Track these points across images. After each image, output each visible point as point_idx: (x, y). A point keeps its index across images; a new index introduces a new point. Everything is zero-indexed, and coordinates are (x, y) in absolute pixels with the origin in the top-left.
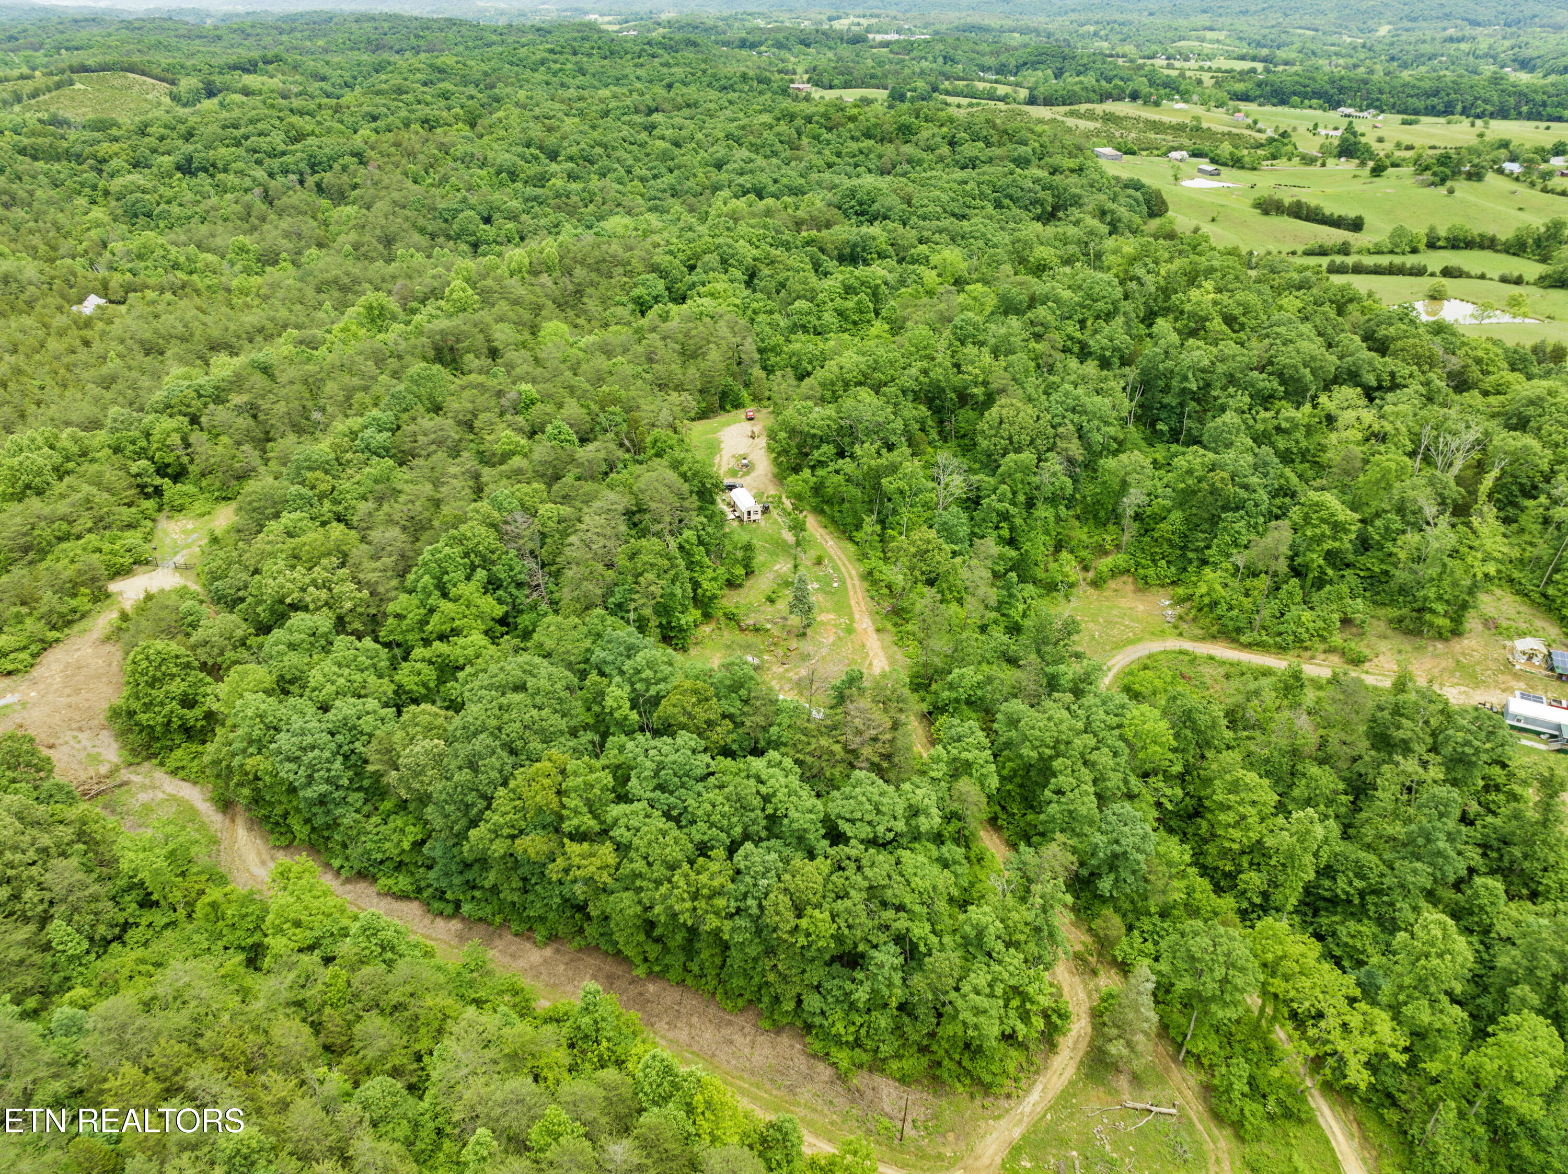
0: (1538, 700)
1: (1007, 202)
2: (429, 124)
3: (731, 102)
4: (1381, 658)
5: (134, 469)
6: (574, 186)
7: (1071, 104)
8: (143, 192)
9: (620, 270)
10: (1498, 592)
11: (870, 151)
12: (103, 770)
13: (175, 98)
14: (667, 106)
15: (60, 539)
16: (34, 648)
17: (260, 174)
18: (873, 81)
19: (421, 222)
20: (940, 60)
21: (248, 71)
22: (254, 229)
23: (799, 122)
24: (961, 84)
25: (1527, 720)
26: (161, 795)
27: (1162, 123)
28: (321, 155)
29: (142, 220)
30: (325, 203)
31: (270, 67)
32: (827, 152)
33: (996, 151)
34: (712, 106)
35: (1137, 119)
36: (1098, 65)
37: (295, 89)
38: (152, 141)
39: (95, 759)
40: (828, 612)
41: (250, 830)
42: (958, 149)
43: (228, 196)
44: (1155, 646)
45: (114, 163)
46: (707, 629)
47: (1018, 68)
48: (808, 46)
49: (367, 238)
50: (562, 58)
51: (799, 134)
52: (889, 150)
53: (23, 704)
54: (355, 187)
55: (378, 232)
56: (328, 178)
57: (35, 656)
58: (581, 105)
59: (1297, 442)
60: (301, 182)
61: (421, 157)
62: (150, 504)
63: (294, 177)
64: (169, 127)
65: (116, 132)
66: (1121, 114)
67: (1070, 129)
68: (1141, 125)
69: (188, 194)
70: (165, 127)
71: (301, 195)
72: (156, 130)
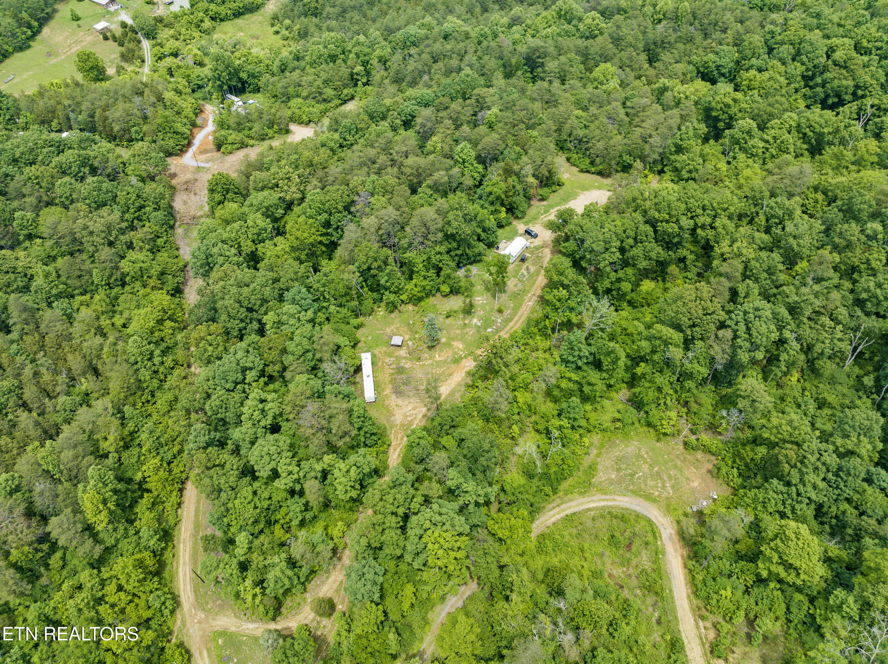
5: (355, 71)
12: (199, 214)
16: (238, 145)
39: (201, 208)
53: (208, 170)
57: (237, 149)
62: (347, 92)
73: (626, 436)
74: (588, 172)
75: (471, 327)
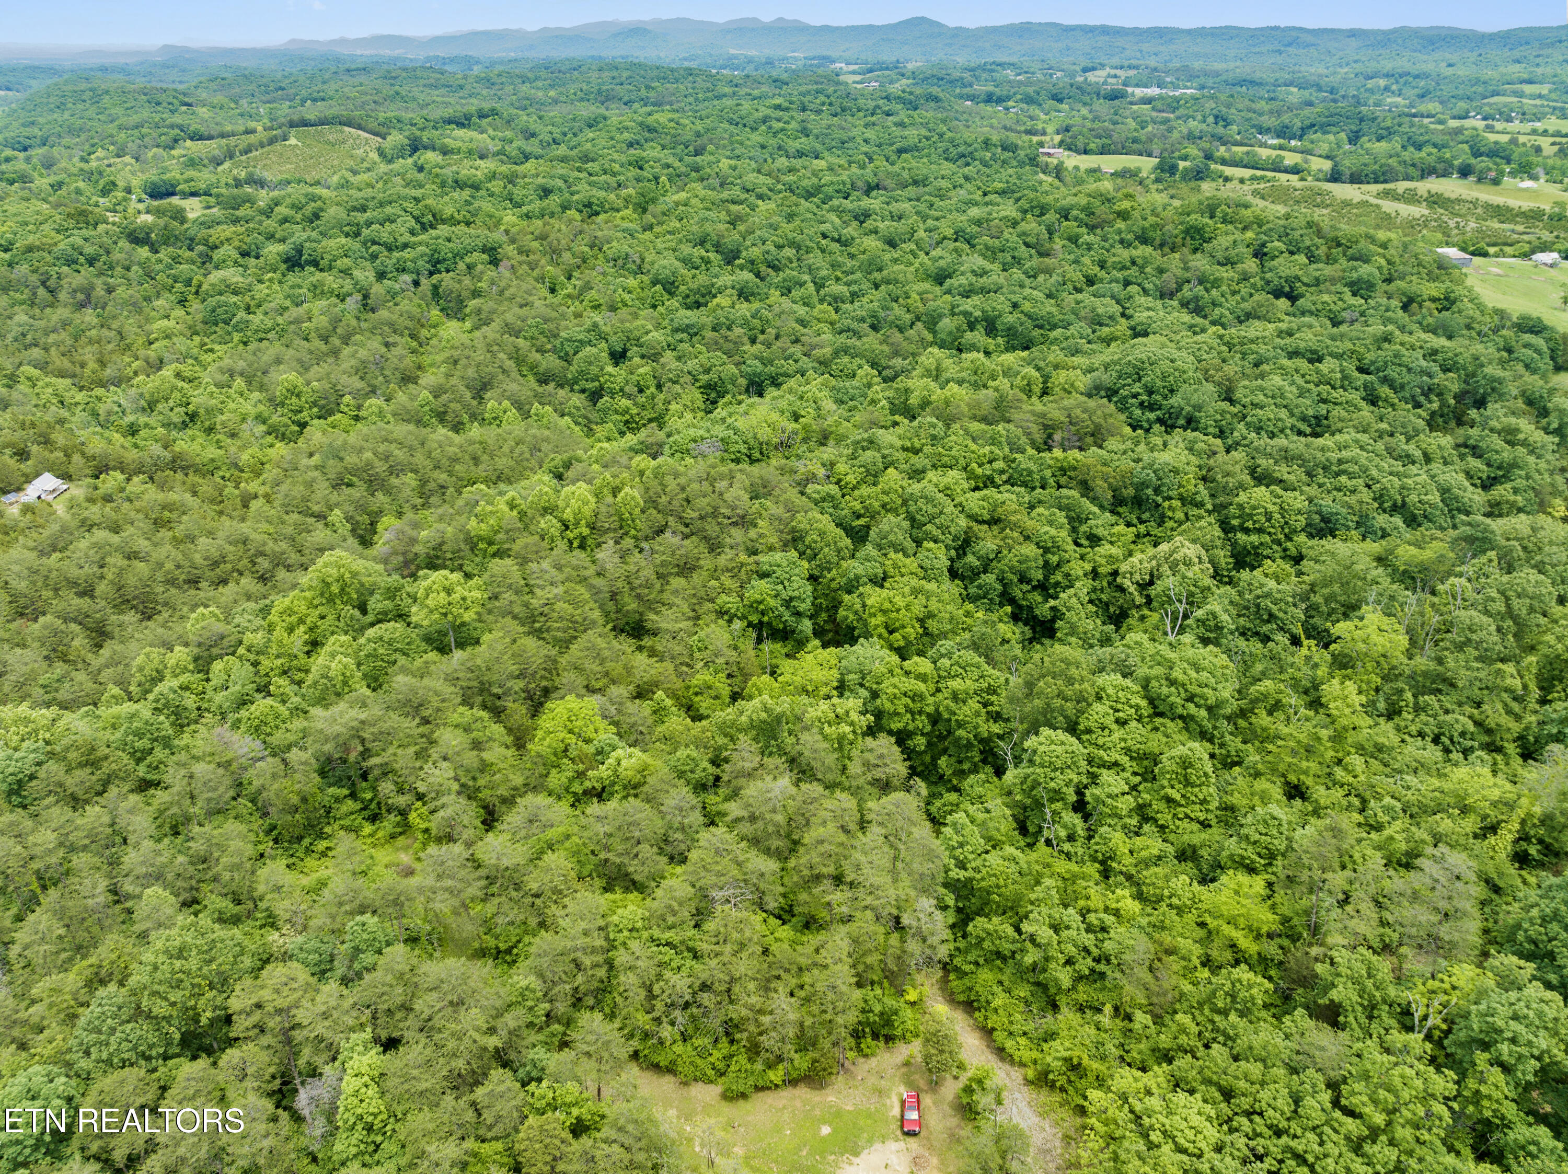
2: (590, 210)
3: (967, 178)
6: (744, 309)
7: (1385, 181)
8: (235, 293)
13: (381, 153)
14: (889, 183)
17: (365, 274)
18: (1135, 146)
20: (1211, 119)
21: (461, 125)
23: (1051, 217)
24: (1240, 150)
27: (1509, 209)
28: (446, 249)
30: (435, 314)
31: (484, 122)
32: (1087, 261)
34: (944, 184)
35: (1475, 203)
36: (1405, 128)
38: (270, 224)
43: (321, 303)
47: (1304, 131)
48: (1060, 101)
49: (456, 379)
50: (785, 116)
51: (1051, 234)
54: (476, 294)
55: (471, 371)
58: (791, 178)
61: (567, 256)
63: (407, 278)
64: (297, 207)
65: (240, 213)
66: (1453, 196)
67: (1388, 216)
68: (1479, 211)
69: (279, 299)
70: (293, 206)
71: (409, 304)
72: (282, 210)
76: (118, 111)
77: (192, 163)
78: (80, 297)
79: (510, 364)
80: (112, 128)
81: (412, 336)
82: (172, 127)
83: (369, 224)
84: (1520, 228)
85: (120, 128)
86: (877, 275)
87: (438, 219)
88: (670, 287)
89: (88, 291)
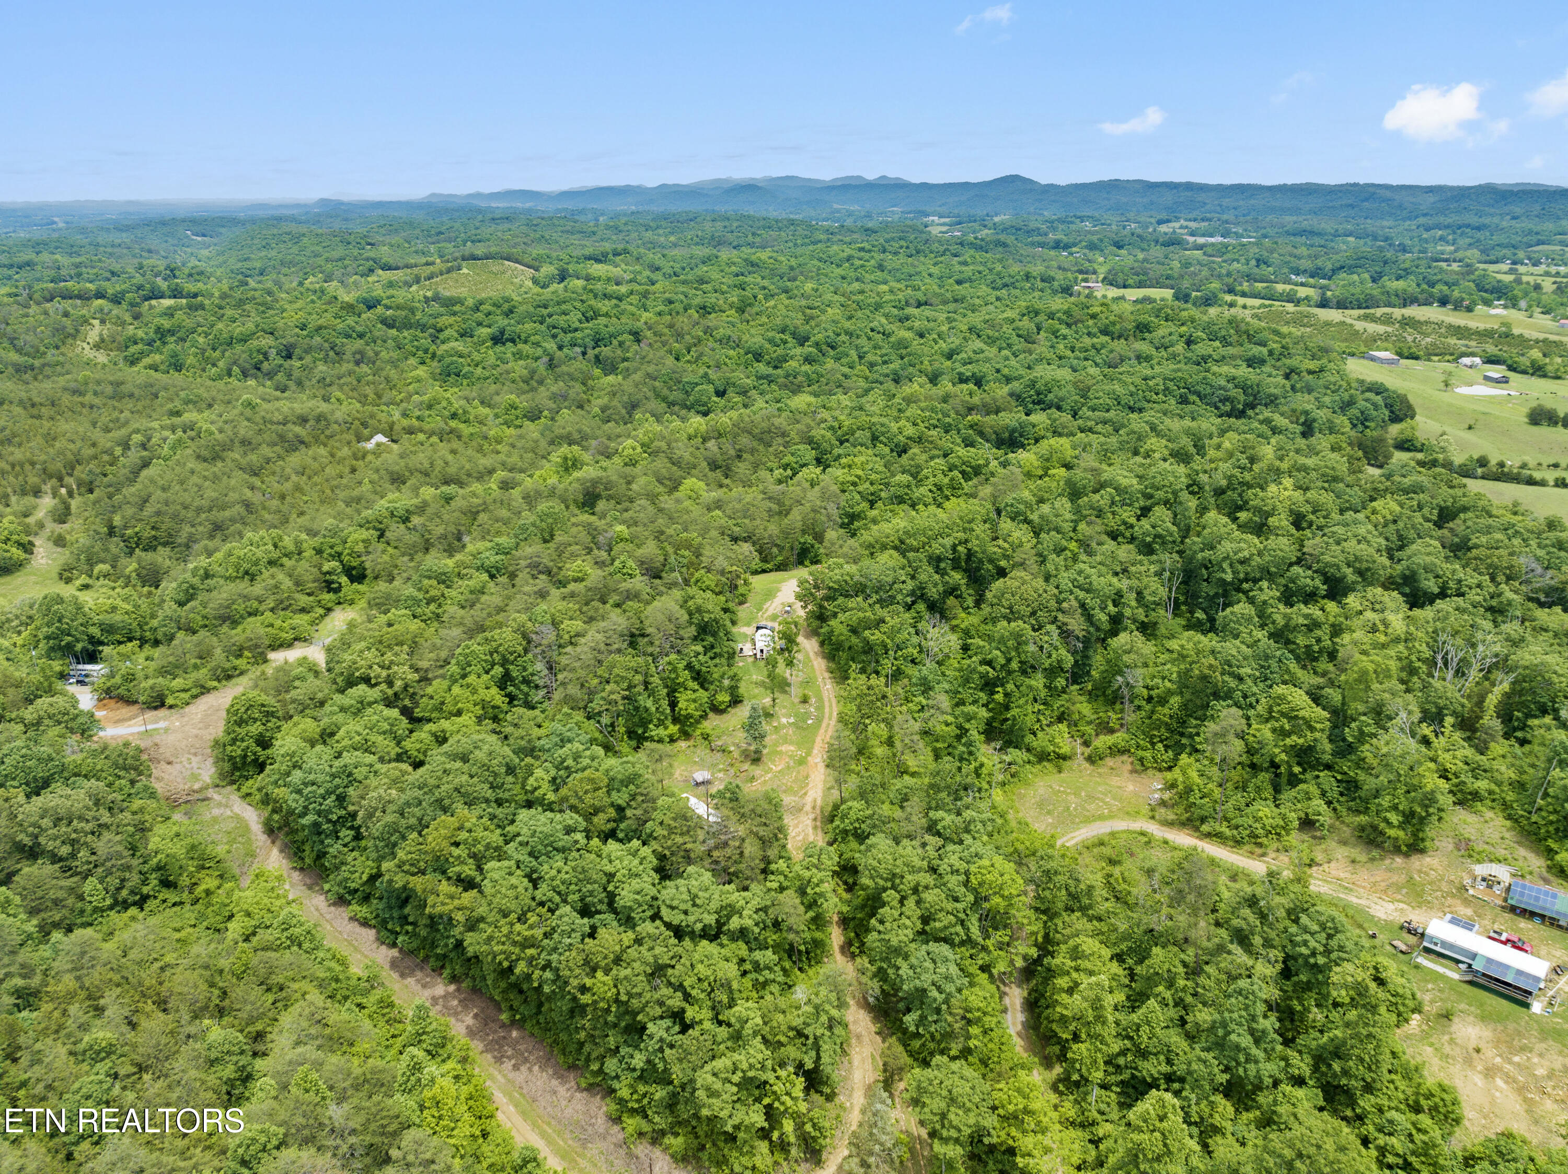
0: (1469, 926)
1: (1193, 398)
2: (704, 310)
3: (998, 299)
4: (1333, 864)
5: (326, 568)
6: (806, 368)
7: (1368, 308)
8: (461, 356)
9: (780, 440)
10: (1489, 814)
11: (1103, 346)
12: (196, 786)
13: (535, 281)
14: (934, 300)
15: (250, 614)
16: (195, 691)
17: (551, 346)
18: (1165, 282)
19: (665, 392)
20: (1253, 262)
21: (598, 261)
22: (533, 390)
23: (1041, 318)
24: (1260, 286)
25: (1444, 944)
26: (229, 813)
27: (1467, 329)
28: (604, 332)
29: (452, 379)
30: (597, 372)
31: (618, 259)
32: (1061, 346)
33: (1231, 350)
34: (977, 301)
35: (1439, 325)
37: (628, 277)
38: (480, 316)
39: (195, 777)
40: (791, 743)
41: (281, 851)
42: (1193, 347)
43: (521, 362)
44: (1120, 825)
45: (447, 333)
46: (682, 744)
47: (1334, 271)
48: (1120, 247)
49: (615, 403)
50: (867, 256)
51: (1039, 329)
52: (1119, 346)
53: (166, 730)
54: (625, 360)
55: (625, 398)
56: (605, 351)
57: (195, 697)
58: (860, 297)
59: (1319, 640)
60: (584, 354)
61: (687, 337)
62: (327, 597)
63: (578, 350)
64: (497, 305)
65: (457, 308)
66: (1422, 319)
67: (1357, 332)
68: (1443, 330)
69: (492, 359)
70: (494, 305)
71: (580, 365)
72: (486, 307)
73: (1027, 784)
74: (764, 571)
75: (784, 727)
76: (319, 248)
77: (391, 285)
78: (358, 356)
79: (649, 394)
80: (320, 261)
81: (584, 384)
82: (367, 259)
83: (550, 316)
84: (1473, 343)
85: (327, 260)
86: (904, 352)
87: (597, 315)
88: (758, 357)
89: (362, 353)
